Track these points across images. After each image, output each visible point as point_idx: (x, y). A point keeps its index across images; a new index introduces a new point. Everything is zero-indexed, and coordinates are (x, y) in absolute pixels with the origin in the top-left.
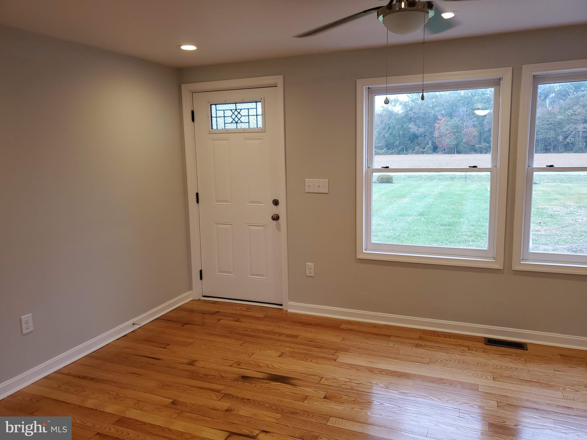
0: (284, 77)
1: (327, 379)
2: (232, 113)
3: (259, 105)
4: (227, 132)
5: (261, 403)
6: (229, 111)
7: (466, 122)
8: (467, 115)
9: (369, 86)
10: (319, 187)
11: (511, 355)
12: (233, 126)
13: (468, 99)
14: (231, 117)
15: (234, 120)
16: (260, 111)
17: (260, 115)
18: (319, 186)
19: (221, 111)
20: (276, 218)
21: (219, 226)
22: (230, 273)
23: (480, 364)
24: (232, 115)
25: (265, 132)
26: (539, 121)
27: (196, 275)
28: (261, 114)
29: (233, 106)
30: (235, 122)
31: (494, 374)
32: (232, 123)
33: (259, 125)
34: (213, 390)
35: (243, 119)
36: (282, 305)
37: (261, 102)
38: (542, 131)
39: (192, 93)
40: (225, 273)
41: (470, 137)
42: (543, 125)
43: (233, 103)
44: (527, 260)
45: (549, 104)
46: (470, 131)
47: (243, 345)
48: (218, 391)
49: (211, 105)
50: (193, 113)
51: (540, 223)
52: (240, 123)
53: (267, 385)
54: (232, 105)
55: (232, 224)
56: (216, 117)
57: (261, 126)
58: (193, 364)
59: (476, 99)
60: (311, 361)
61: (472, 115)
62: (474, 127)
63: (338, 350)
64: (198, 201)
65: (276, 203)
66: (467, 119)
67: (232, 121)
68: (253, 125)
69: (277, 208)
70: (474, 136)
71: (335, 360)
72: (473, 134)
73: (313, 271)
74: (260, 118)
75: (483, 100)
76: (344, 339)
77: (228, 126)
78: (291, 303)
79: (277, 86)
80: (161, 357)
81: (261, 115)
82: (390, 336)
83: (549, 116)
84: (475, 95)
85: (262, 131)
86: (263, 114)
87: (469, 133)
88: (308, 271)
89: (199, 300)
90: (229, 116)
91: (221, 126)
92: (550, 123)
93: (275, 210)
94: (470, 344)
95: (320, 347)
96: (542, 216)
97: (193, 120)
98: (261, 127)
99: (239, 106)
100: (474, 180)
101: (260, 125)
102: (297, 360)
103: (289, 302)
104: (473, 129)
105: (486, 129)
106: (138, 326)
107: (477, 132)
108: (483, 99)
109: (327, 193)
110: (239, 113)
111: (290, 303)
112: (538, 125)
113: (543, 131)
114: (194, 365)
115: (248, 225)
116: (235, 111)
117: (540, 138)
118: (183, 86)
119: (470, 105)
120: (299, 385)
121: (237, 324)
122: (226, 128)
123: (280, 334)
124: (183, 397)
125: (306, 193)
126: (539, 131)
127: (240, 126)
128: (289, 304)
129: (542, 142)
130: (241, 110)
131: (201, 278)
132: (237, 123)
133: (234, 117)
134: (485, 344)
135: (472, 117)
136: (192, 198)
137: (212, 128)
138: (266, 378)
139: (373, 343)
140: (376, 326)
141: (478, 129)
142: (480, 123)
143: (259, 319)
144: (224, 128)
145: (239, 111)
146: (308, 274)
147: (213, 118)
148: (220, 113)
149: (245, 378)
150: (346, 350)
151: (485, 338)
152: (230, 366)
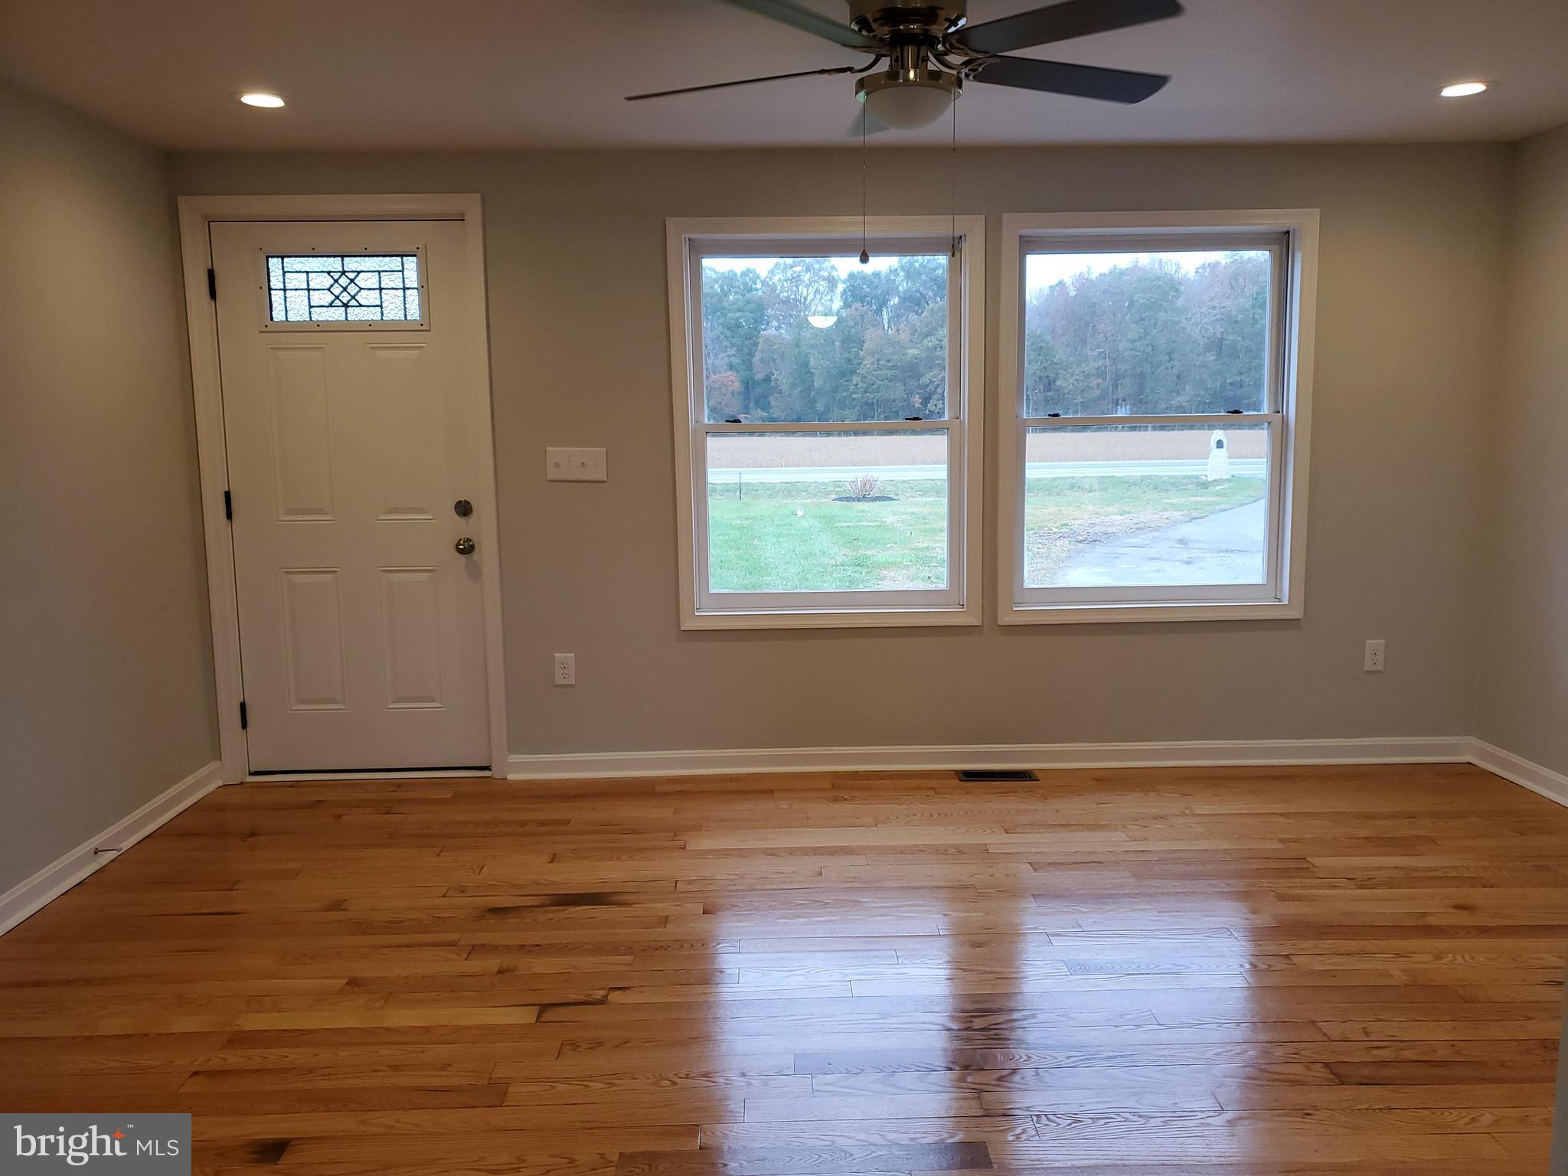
0: (483, 199)
1: (690, 882)
2: (332, 281)
3: (411, 263)
4: (318, 329)
5: (571, 947)
6: (323, 274)
7: (712, 357)
8: (712, 340)
9: (694, 236)
10: (583, 467)
11: (1015, 792)
12: (337, 314)
13: (712, 298)
14: (329, 289)
15: (337, 297)
16: (412, 279)
17: (413, 289)
18: (583, 463)
19: (301, 274)
20: (466, 548)
21: (295, 578)
22: (334, 701)
23: (970, 813)
24: (332, 286)
25: (429, 331)
26: (873, 360)
27: (229, 717)
28: (415, 285)
29: (335, 264)
30: (341, 304)
31: (1003, 824)
32: (331, 305)
33: (412, 312)
34: (435, 945)
35: (364, 298)
36: (488, 768)
37: (415, 256)
38: (879, 382)
39: (209, 222)
40: (323, 703)
41: (725, 394)
42: (881, 369)
43: (335, 256)
44: (1020, 604)
45: (889, 323)
46: (723, 381)
47: (441, 854)
48: (452, 944)
49: (267, 257)
50: (211, 275)
51: (929, 578)
52: (357, 306)
53: (561, 915)
54: (332, 259)
55: (336, 571)
56: (285, 290)
57: (417, 316)
58: (343, 907)
59: (731, 301)
60: (629, 858)
61: (725, 340)
62: (731, 369)
63: (677, 831)
64: (229, 515)
65: (464, 509)
66: (714, 349)
67: (333, 302)
68: (393, 312)
69: (468, 523)
70: (733, 392)
71: (684, 848)
72: (731, 389)
73: (572, 671)
74: (413, 297)
75: (748, 304)
76: (676, 811)
77: (319, 315)
78: (514, 758)
79: (464, 220)
80: (237, 908)
81: (417, 289)
82: (772, 791)
83: (891, 349)
84: (730, 290)
85: (421, 328)
86: (422, 287)
87: (723, 384)
88: (558, 671)
89: (242, 783)
90: (323, 288)
91: (298, 311)
92: (893, 366)
93: (463, 528)
94: (934, 783)
95: (633, 832)
96: (928, 565)
97: (213, 294)
98: (418, 318)
99: (352, 264)
100: (756, 495)
101: (414, 313)
102: (598, 861)
103: (511, 757)
104: (732, 376)
105: (760, 376)
106: (113, 854)
107: (739, 381)
108: (748, 302)
109: (603, 482)
110: (352, 281)
111: (512, 759)
112: (869, 368)
113: (880, 385)
114: (346, 910)
115: (384, 571)
116: (341, 276)
117: (875, 401)
118: (183, 203)
119: (718, 315)
120: (632, 902)
121: (393, 818)
122: (315, 317)
123: (523, 824)
124: (367, 970)
125: (549, 481)
126: (873, 385)
127: (355, 314)
128: (509, 761)
129: (879, 410)
130: (359, 273)
131: (244, 725)
132: (346, 306)
133: (337, 290)
134: (961, 780)
135: (726, 347)
136: (214, 507)
137: (272, 318)
138: (547, 902)
139: (744, 808)
140: (731, 778)
141: (742, 376)
142: (744, 362)
143: (444, 801)
144: (308, 319)
145: (352, 276)
146: (559, 681)
147: (272, 292)
148: (296, 281)
149: (496, 911)
150: (697, 828)
151: (956, 772)
152: (443, 897)
